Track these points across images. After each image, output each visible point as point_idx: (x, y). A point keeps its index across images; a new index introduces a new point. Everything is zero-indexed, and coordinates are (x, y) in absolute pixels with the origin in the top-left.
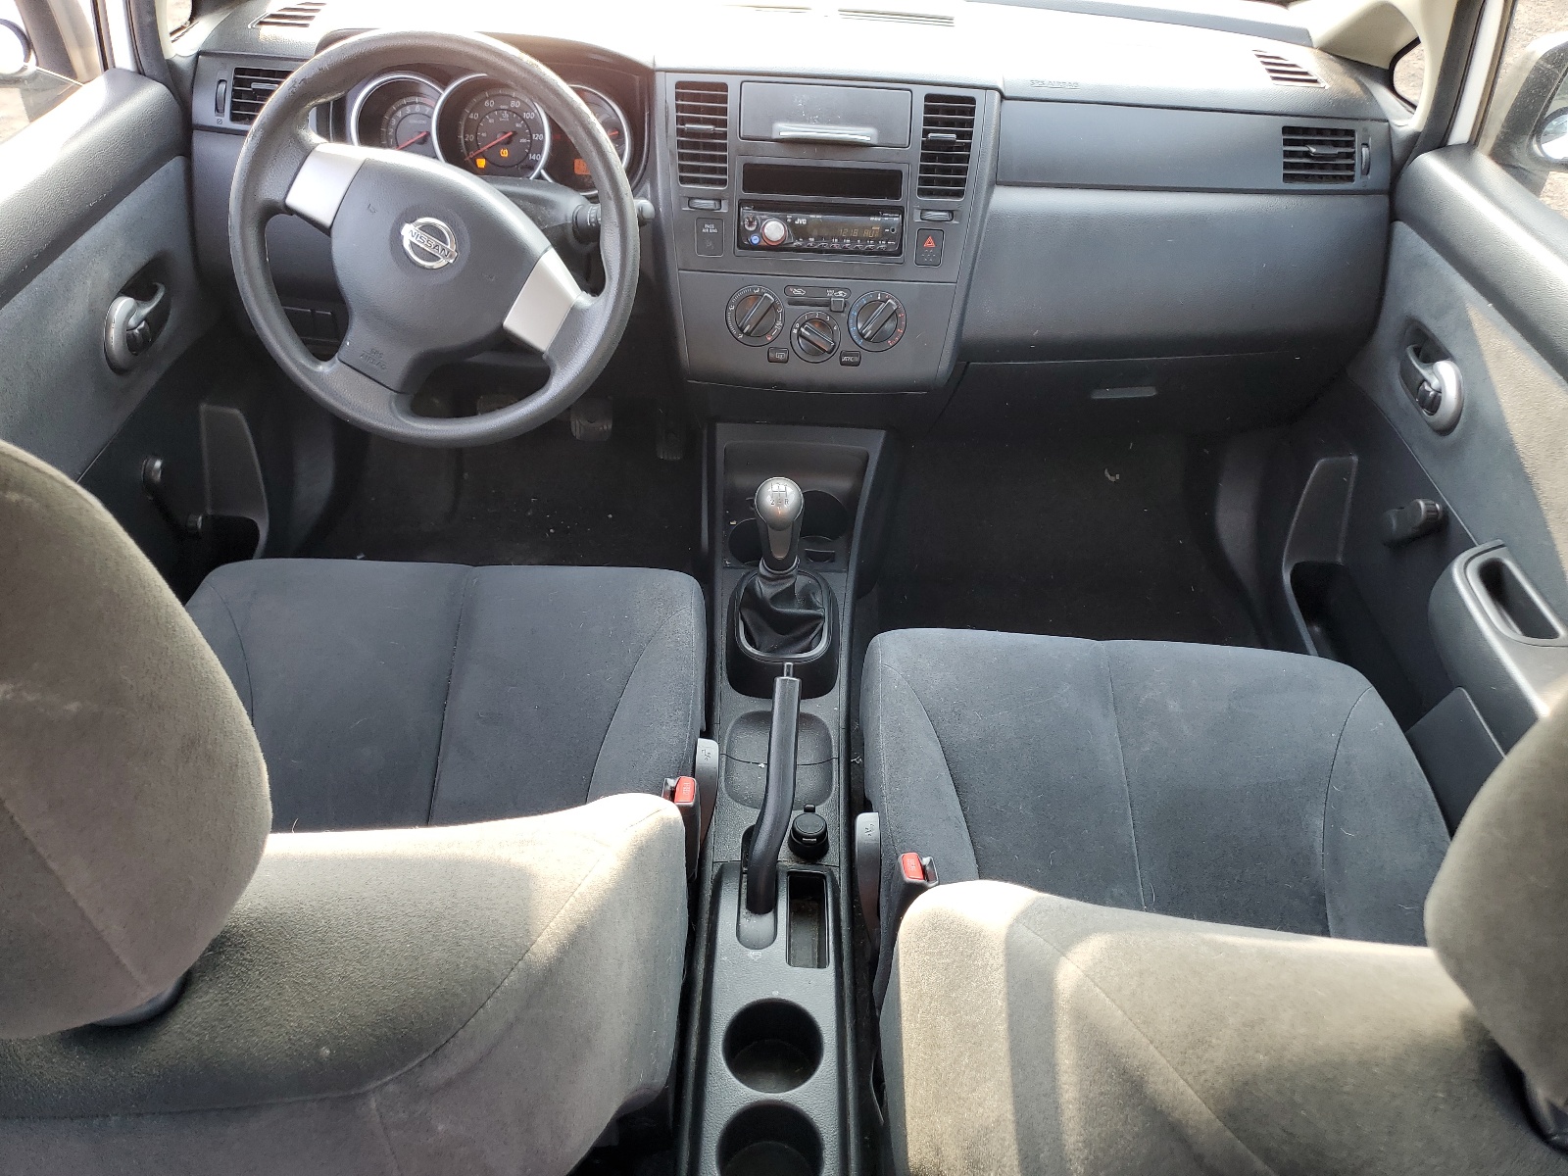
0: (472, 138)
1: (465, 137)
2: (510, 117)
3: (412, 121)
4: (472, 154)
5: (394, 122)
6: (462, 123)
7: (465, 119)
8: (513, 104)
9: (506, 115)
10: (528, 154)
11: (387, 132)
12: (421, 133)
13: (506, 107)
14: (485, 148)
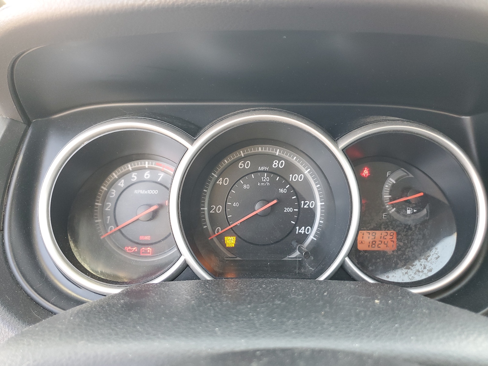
0: (218, 209)
1: (210, 209)
2: (272, 181)
3: (139, 191)
4: (220, 230)
5: (114, 193)
6: (207, 192)
7: (211, 185)
8: (275, 164)
9: (266, 178)
10: (295, 226)
11: (103, 207)
12: (150, 206)
13: (266, 168)
14: (238, 223)
